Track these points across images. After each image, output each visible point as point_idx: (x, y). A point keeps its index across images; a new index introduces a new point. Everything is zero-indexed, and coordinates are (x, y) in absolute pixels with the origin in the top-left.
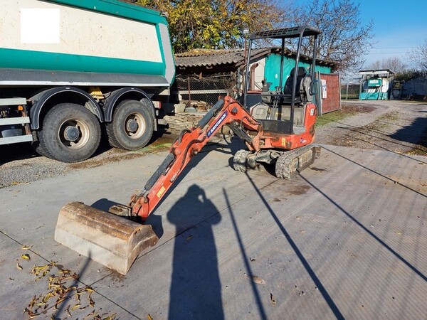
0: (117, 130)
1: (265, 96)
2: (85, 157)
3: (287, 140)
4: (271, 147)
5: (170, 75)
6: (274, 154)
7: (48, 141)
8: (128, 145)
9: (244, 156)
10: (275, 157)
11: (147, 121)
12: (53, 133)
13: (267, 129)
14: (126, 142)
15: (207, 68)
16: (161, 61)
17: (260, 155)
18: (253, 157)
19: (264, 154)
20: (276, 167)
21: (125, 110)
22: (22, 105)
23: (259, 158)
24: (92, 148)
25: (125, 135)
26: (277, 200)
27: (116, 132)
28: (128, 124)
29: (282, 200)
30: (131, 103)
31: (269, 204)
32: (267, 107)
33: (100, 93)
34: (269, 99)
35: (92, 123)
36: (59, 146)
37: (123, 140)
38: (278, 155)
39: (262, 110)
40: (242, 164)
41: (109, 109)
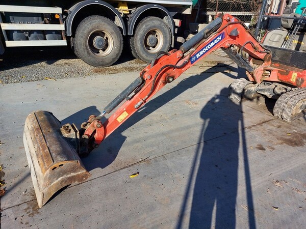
0: (137, 44)
1: (286, 19)
2: (108, 64)
3: (299, 76)
4: (277, 80)
6: (279, 89)
7: (79, 47)
8: (145, 57)
9: (242, 86)
10: (279, 92)
11: (165, 37)
12: (83, 41)
13: (277, 58)
14: (144, 55)
17: (262, 87)
18: (253, 88)
19: (267, 87)
20: (276, 105)
21: (146, 26)
22: (58, 14)
23: (260, 90)
24: (114, 57)
25: (144, 49)
26: (261, 148)
27: (136, 45)
28: (148, 38)
29: (267, 149)
30: (153, 19)
31: (248, 150)
32: (285, 33)
33: (126, 8)
34: (290, 24)
35: (115, 35)
36: (88, 52)
37: (141, 53)
38: (284, 91)
39: (278, 36)
40: (238, 94)
41: (132, 23)
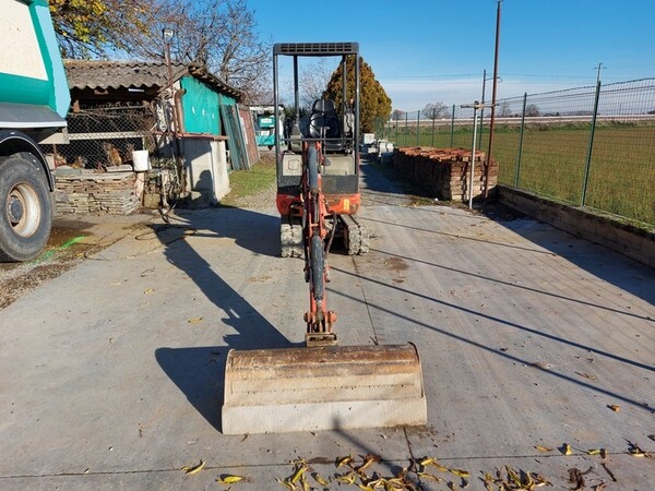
3: (352, 202)
5: (63, 102)
8: (19, 250)
11: (41, 197)
14: (15, 246)
15: (97, 92)
16: (45, 78)
26: (400, 281)
37: (9, 243)
39: (296, 162)
40: (297, 245)
